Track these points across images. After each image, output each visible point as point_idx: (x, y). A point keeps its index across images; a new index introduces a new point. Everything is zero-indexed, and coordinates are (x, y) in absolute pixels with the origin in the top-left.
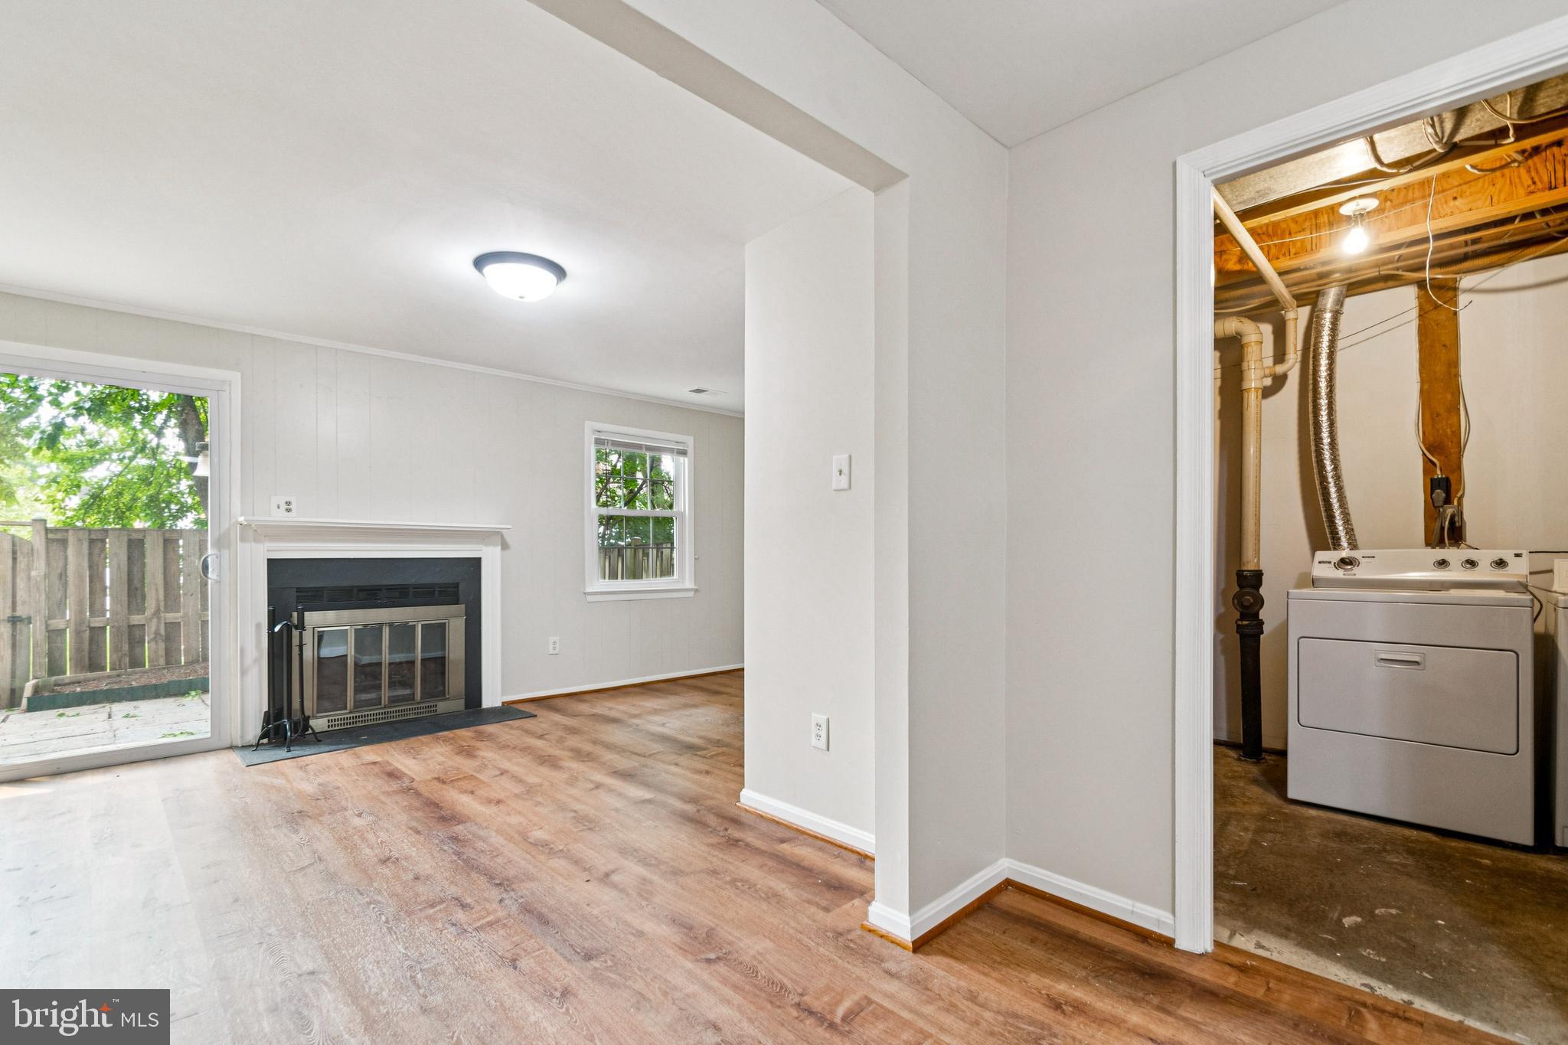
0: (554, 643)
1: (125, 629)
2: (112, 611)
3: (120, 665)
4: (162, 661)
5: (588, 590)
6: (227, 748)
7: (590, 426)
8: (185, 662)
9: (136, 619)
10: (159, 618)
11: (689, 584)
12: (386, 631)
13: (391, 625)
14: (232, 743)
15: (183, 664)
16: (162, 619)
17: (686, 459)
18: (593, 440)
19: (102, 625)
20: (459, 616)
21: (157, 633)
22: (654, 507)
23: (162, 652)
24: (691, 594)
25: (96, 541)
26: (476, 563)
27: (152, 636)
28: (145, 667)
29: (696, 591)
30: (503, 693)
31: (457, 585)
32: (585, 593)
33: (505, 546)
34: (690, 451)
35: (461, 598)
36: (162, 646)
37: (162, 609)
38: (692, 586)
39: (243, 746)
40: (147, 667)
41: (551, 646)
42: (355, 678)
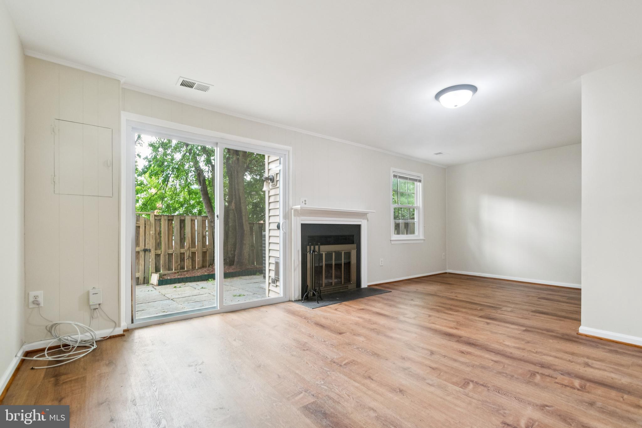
0: (382, 261)
1: (179, 254)
2: (175, 247)
3: (178, 268)
4: (191, 267)
5: (392, 239)
6: (288, 301)
7: (393, 169)
8: (198, 268)
9: (182, 251)
10: (190, 250)
11: (422, 237)
12: (334, 254)
13: (335, 252)
14: (290, 299)
15: (197, 268)
16: (191, 251)
17: (421, 184)
18: (393, 175)
19: (172, 253)
20: (354, 249)
21: (189, 256)
22: (408, 204)
23: (190, 264)
24: (422, 241)
25: (170, 220)
26: (359, 226)
27: (187, 257)
28: (185, 269)
29: (424, 240)
30: (368, 282)
31: (353, 235)
32: (390, 240)
33: (368, 221)
34: (422, 181)
35: (355, 242)
36: (190, 260)
37: (191, 247)
38: (423, 238)
39: (294, 301)
40: (186, 269)
41: (381, 262)
42: (325, 274)
